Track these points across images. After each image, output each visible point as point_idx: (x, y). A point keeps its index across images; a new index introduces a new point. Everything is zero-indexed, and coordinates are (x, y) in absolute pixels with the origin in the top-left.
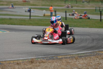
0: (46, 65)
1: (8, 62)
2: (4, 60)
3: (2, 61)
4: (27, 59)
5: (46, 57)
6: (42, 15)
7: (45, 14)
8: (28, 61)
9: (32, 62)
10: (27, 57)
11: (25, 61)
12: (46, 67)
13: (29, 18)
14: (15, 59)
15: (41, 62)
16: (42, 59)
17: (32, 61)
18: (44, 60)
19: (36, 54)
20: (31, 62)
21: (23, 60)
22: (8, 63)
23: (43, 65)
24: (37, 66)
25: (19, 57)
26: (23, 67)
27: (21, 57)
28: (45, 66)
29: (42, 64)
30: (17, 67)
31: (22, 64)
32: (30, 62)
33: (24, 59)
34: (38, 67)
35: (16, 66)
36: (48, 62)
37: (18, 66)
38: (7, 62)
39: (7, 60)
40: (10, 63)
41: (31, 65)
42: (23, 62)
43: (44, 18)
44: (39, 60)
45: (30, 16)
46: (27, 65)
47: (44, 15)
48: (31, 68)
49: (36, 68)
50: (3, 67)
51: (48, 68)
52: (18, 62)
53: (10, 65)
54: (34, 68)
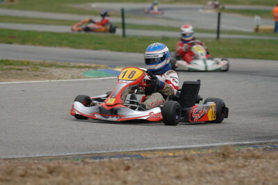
0: (263, 164)
1: (160, 154)
2: (149, 149)
3: (145, 151)
4: (212, 147)
5: (261, 144)
6: (252, 30)
7: (258, 26)
8: (213, 153)
9: (224, 155)
10: (212, 142)
11: (204, 151)
12: (263, 169)
13: (215, 36)
14: (179, 145)
15: (248, 155)
16: (251, 148)
17: (226, 154)
18: (259, 151)
19: (235, 134)
20: (222, 156)
21: (199, 149)
22: (159, 157)
23: (256, 164)
24: (237, 167)
25: (190, 142)
26: (200, 168)
27: (195, 141)
28: (261, 166)
29: (252, 161)
30: (186, 167)
31: (196, 161)
32: (218, 155)
33: (204, 148)
34: (243, 171)
35: (181, 164)
36: (268, 157)
37: (188, 165)
38: (156, 153)
39: (156, 148)
40: (164, 157)
41: (222, 164)
42: (200, 155)
43: (256, 37)
44: (244, 149)
45: (218, 32)
46: (211, 164)
47: (257, 30)
48: (222, 172)
49: (236, 171)
50: (147, 167)
51: (270, 173)
52: (188, 154)
53: (164, 163)
54: (232, 172)
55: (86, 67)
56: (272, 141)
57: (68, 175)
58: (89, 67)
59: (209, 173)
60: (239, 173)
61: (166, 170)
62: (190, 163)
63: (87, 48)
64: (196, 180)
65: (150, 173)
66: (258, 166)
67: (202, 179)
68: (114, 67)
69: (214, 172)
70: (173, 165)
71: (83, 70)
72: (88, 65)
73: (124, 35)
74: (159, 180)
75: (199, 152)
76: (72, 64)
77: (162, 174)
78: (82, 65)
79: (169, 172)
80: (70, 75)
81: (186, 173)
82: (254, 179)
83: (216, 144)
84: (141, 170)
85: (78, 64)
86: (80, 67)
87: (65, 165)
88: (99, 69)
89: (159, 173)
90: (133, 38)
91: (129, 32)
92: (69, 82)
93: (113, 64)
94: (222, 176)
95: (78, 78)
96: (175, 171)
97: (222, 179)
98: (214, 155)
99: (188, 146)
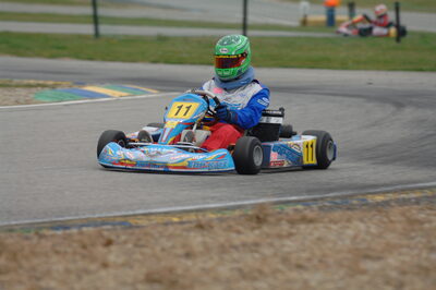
0: (318, 231)
1: (156, 220)
2: (141, 212)
3: (135, 215)
4: (239, 207)
5: (315, 200)
6: (296, 23)
7: (305, 16)
8: (241, 216)
9: (258, 218)
10: (239, 199)
11: (228, 214)
12: (319, 239)
14: (189, 205)
15: (296, 217)
16: (300, 207)
17: (261, 216)
18: (312, 211)
19: (276, 185)
20: (255, 220)
21: (220, 210)
22: (158, 224)
23: (309, 230)
24: (280, 236)
25: (204, 199)
26: (222, 240)
27: (213, 198)
28: (317, 234)
29: (303, 227)
30: (199, 239)
31: (216, 229)
32: (249, 218)
33: (227, 209)
34: (288, 242)
35: (192, 234)
36: (326, 220)
37: (203, 236)
38: (153, 217)
39: (153, 211)
40: (166, 224)
41: (257, 232)
42: (221, 220)
43: (303, 34)
44: (289, 209)
45: (245, 26)
46: (239, 232)
47: (304, 22)
48: (257, 244)
49: (277, 243)
50: (139, 240)
51: (330, 245)
52: (202, 219)
53: (166, 234)
54: (271, 245)
55: (39, 85)
57: (14, 256)
58: (44, 86)
59: (236, 248)
60: (283, 246)
61: (169, 244)
62: (205, 233)
63: (39, 55)
64: (216, 258)
65: (144, 250)
66: (311, 234)
67: (225, 256)
68: (83, 84)
69: (244, 245)
70: (180, 236)
71: (34, 90)
72: (41, 82)
73: (97, 34)
74: (159, 260)
75: (219, 215)
76: (16, 81)
77: (163, 250)
78: (32, 82)
79: (173, 247)
80: (13, 99)
81: (201, 249)
82: (305, 255)
83: (246, 202)
84: (130, 246)
85: (26, 82)
86: (30, 86)
87: (9, 241)
88: (59, 89)
89: (158, 249)
90: (111, 39)
91: (104, 29)
92: (11, 111)
93: (82, 79)
94: (257, 252)
95: (27, 102)
96: (184, 246)
97: (257, 255)
98: (243, 218)
99: (202, 206)
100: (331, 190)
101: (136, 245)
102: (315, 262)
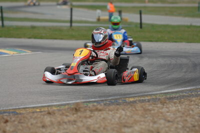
0: (104, 114)
1: (31, 110)
2: (22, 107)
3: (19, 108)
4: (68, 104)
6: (95, 20)
7: (99, 17)
9: (76, 109)
10: (68, 101)
11: (62, 107)
12: (104, 118)
13: (69, 24)
14: (44, 103)
15: (93, 109)
16: (95, 104)
17: (77, 108)
18: (101, 105)
19: (84, 94)
20: (74, 110)
21: (59, 106)
22: (30, 112)
23: (99, 114)
24: (86, 117)
25: (52, 101)
26: (59, 119)
27: (56, 100)
28: (102, 116)
29: (96, 113)
30: (49, 119)
31: (56, 114)
32: (72, 109)
33: (62, 105)
34: (90, 120)
35: (45, 117)
36: (107, 110)
37: (50, 118)
38: (27, 109)
39: (27, 106)
40: (33, 112)
41: (75, 116)
42: (59, 110)
43: (98, 25)
44: (90, 105)
45: (71, 22)
46: (67, 116)
47: (99, 20)
48: (75, 121)
49: (84, 120)
50: (20, 120)
51: (109, 121)
52: (50, 110)
53: (34, 117)
54: (82, 121)
56: (110, 98)
59: (66, 123)
60: (87, 122)
61: (35, 122)
62: (51, 116)
64: (56, 128)
65: (23, 125)
66: (100, 116)
67: (60, 127)
69: (69, 121)
70: (40, 117)
73: (2, 25)
74: (30, 129)
75: (58, 108)
77: (32, 124)
79: (36, 123)
81: (49, 123)
82: (97, 126)
83: (71, 102)
84: (16, 123)
89: (29, 124)
90: (9, 28)
91: (6, 23)
94: (75, 124)
96: (41, 122)
97: (75, 126)
98: (69, 109)
99: (51, 104)
100: (110, 96)
101: (19, 122)
102: (102, 129)
